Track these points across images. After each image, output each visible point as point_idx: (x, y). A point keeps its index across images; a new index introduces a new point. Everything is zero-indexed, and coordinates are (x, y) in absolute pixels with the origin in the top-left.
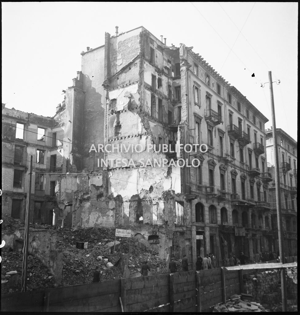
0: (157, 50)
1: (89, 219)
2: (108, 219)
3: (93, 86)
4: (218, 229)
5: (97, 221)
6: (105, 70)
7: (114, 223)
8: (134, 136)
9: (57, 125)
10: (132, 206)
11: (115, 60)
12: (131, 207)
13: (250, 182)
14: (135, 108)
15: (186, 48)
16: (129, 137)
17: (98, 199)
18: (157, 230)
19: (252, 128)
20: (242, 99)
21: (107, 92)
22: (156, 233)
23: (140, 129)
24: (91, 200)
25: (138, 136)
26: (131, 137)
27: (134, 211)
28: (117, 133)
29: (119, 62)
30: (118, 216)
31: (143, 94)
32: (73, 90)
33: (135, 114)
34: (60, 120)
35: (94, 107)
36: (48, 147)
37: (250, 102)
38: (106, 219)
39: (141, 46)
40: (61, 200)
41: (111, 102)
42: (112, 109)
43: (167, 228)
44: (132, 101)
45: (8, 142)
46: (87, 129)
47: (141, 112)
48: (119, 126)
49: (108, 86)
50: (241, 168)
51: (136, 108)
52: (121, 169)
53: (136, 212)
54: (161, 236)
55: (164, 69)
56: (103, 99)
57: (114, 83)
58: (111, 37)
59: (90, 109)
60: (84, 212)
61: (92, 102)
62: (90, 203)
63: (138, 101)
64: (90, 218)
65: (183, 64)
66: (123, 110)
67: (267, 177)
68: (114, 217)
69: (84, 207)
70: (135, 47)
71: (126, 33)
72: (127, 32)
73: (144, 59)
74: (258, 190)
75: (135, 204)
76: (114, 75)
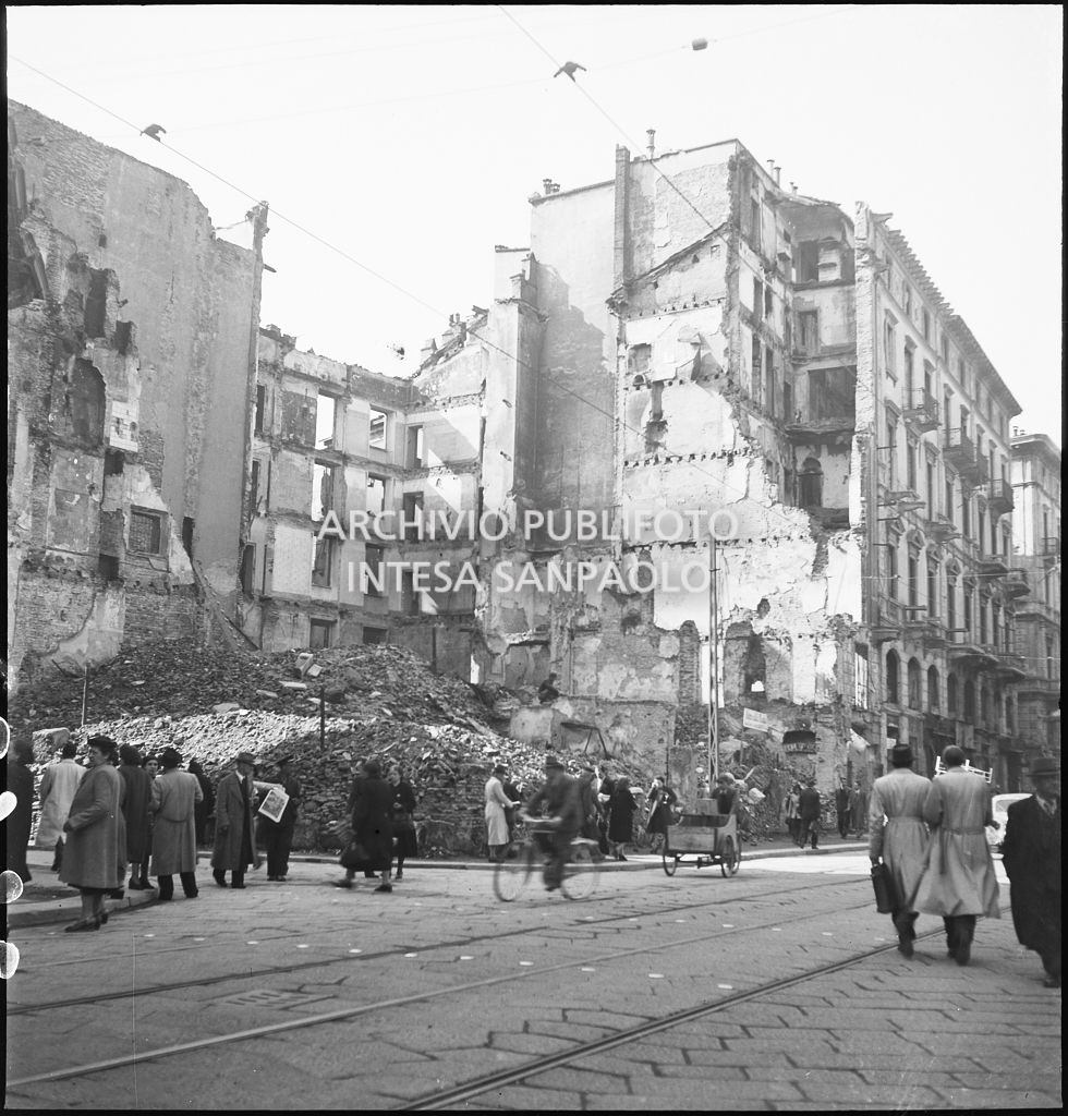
0: (764, 206)
1: (597, 683)
2: (657, 685)
3: (574, 301)
4: (922, 723)
5: (622, 688)
6: (616, 256)
7: (675, 696)
8: (709, 456)
9: (424, 404)
10: (732, 651)
11: (647, 229)
12: (730, 654)
13: (981, 595)
14: (713, 377)
15: (873, 216)
16: (693, 456)
17: (625, 631)
18: (812, 717)
19: (988, 436)
20: (971, 349)
21: (621, 322)
22: (808, 725)
23: (728, 436)
24: (604, 630)
25: (721, 457)
26: (698, 457)
27: (737, 666)
28: (652, 445)
29: (658, 238)
30: (686, 677)
31: (735, 338)
32: (514, 308)
33: (712, 395)
34: (434, 388)
35: (577, 362)
36: (396, 470)
37: (988, 361)
38: (650, 684)
39: (732, 196)
40: (493, 627)
41: (633, 352)
42: (636, 374)
43: (840, 713)
44: (702, 355)
45: (299, 450)
46: (552, 425)
47: (731, 390)
48: (658, 424)
49: (623, 304)
50: (965, 555)
51: (717, 377)
52: (666, 547)
53: (744, 668)
54: (823, 732)
55: (777, 259)
56: (608, 344)
57: (642, 299)
58: (632, 160)
59: (561, 368)
60: (583, 665)
61: (568, 347)
62: (599, 641)
63: (722, 356)
64: (601, 681)
65: (864, 262)
66: (675, 378)
67: (1018, 582)
68: (677, 681)
69: (582, 649)
70: (714, 198)
71: (682, 154)
72: (687, 152)
73: (738, 233)
74: (995, 618)
75: (740, 649)
76: (643, 273)
